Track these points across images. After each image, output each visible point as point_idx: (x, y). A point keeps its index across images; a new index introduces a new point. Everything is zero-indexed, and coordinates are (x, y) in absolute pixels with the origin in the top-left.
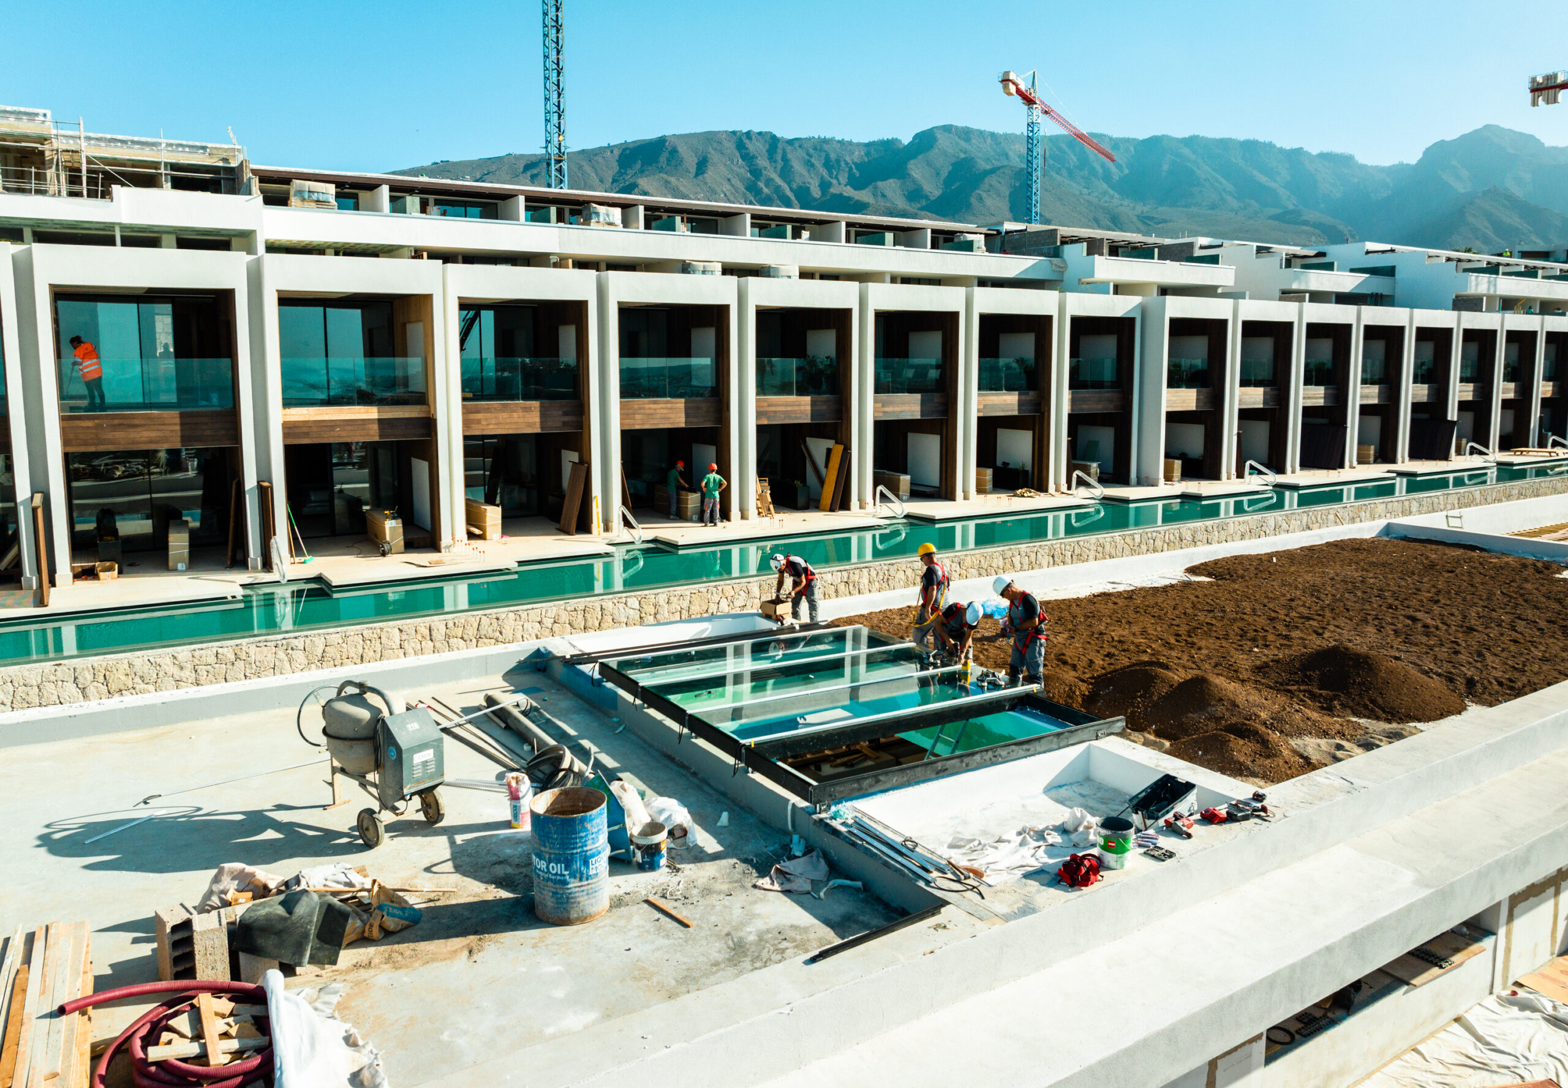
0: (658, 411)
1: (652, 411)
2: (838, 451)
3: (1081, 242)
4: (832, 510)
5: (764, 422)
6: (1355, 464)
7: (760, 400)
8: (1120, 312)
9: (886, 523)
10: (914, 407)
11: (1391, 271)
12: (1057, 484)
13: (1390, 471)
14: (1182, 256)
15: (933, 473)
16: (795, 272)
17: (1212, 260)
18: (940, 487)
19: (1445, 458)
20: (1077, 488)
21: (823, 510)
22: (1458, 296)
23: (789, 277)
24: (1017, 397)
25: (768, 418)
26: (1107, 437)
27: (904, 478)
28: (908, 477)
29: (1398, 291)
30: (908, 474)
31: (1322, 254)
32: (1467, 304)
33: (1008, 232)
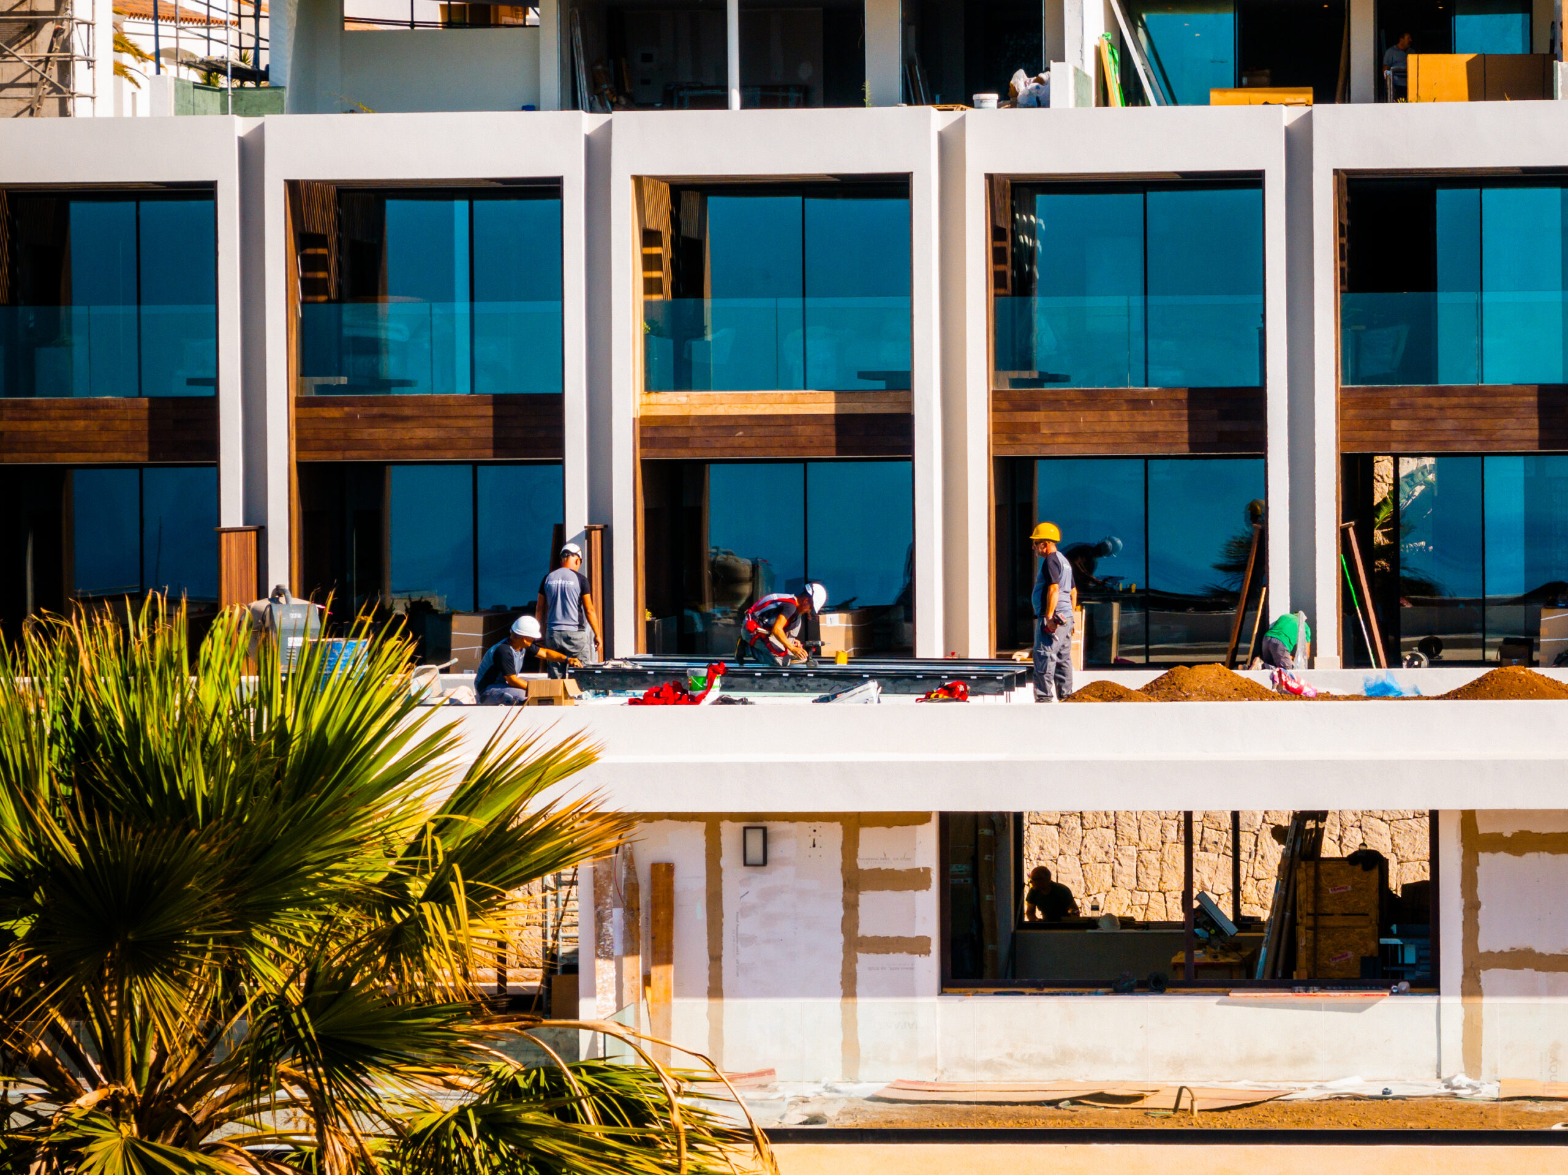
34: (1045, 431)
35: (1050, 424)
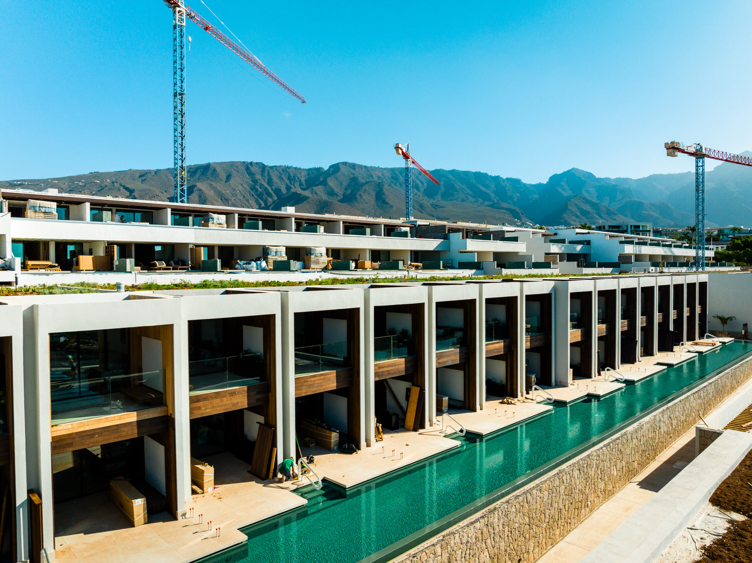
0: (316, 382)
1: (312, 383)
2: (415, 391)
3: (460, 232)
4: (415, 430)
5: (377, 379)
6: (640, 359)
7: (375, 365)
8: (546, 291)
9: (458, 443)
10: (453, 358)
11: (588, 243)
12: (522, 392)
13: (658, 364)
14: (500, 236)
15: (459, 393)
16: (324, 251)
17: (515, 239)
18: (464, 402)
19: (671, 350)
20: (533, 394)
21: (408, 430)
22: (620, 254)
23: (321, 254)
24: (502, 344)
25: (379, 376)
26: (536, 357)
27: (446, 399)
28: (447, 398)
29: (592, 252)
30: (446, 396)
31: (556, 234)
32: (625, 259)
33: (419, 226)
34: (203, 409)
35: (205, 406)
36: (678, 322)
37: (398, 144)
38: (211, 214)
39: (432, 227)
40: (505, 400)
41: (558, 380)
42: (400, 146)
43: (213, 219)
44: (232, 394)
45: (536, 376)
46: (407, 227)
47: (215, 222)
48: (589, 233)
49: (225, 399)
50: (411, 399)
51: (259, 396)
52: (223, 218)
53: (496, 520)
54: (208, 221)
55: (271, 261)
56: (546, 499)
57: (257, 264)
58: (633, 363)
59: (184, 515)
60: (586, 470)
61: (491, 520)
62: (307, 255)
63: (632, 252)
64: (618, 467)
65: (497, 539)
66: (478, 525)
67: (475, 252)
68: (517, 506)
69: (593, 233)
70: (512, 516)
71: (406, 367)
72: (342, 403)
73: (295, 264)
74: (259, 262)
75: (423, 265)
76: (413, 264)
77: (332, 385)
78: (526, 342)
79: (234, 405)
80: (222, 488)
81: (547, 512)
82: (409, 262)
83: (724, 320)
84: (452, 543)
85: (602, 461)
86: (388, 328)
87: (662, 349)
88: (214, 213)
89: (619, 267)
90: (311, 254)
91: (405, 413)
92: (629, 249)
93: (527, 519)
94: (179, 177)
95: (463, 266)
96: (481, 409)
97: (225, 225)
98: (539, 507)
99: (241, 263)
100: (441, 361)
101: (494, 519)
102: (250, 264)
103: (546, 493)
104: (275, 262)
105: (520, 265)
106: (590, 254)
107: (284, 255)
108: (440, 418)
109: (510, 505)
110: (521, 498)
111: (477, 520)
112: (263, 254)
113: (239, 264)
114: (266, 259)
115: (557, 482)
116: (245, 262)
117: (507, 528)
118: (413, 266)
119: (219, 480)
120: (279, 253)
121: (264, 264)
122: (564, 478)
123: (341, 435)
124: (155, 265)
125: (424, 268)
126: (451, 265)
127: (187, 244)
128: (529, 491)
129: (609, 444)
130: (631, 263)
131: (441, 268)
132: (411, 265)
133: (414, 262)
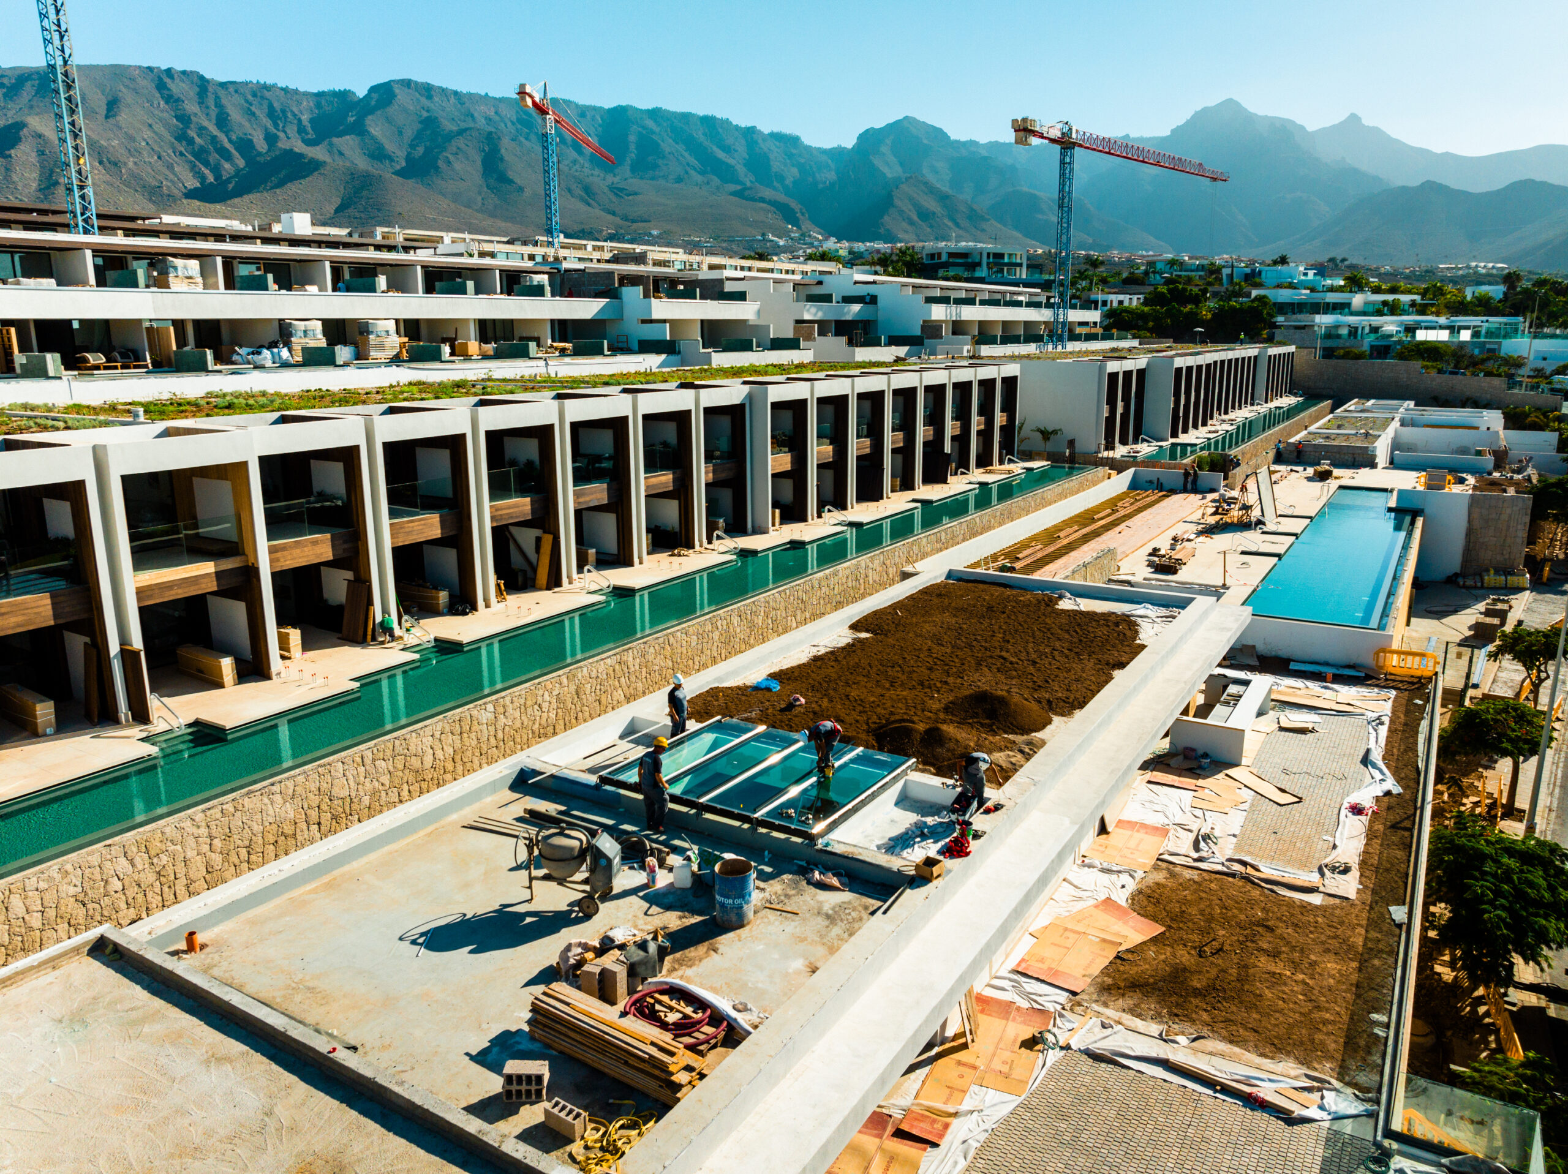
2: (548, 539)
3: (638, 285)
4: (548, 588)
5: (495, 524)
6: (890, 494)
7: (491, 507)
8: (736, 401)
9: (603, 598)
10: (599, 496)
11: (873, 300)
12: (701, 541)
13: (914, 501)
14: (714, 291)
15: (611, 544)
16: (391, 326)
17: (741, 296)
18: (618, 555)
19: (945, 481)
20: (716, 543)
21: (541, 589)
22: (924, 321)
23: (387, 332)
24: (671, 476)
25: (497, 521)
26: (726, 496)
27: (592, 552)
28: (594, 550)
29: (881, 317)
30: (593, 547)
31: (820, 283)
32: (932, 330)
33: (566, 271)
34: (285, 560)
36: (962, 440)
37: (522, 86)
38: (171, 259)
39: (589, 273)
40: (676, 551)
41: (757, 525)
42: (528, 90)
43: (175, 268)
44: (315, 543)
45: (725, 521)
46: (544, 273)
47: (180, 273)
48: (874, 282)
49: (306, 549)
50: (542, 551)
51: (346, 546)
52: (194, 265)
53: (631, 659)
54: (167, 273)
55: (297, 348)
56: (694, 644)
57: (272, 353)
58: (877, 501)
59: (279, 674)
60: (749, 617)
61: (624, 658)
62: (361, 333)
63: (944, 318)
64: (798, 618)
65: (633, 679)
66: (608, 661)
67: (664, 321)
68: (657, 647)
69: (883, 283)
70: (651, 657)
71: (532, 509)
72: (450, 556)
73: (343, 353)
74: (276, 350)
75: (574, 347)
76: (555, 344)
77: (436, 533)
78: (707, 473)
79: (318, 556)
80: (311, 654)
81: (697, 659)
82: (549, 342)
83: (1046, 435)
84: (580, 675)
85: (774, 609)
86: (507, 458)
87: (928, 479)
88: (175, 256)
89: (922, 344)
90: (369, 333)
91: (534, 569)
92: (938, 312)
93: (670, 664)
94: (73, 170)
95: (647, 347)
96: (641, 563)
97: (200, 280)
98: (685, 651)
99: (243, 351)
100: (581, 500)
101: (629, 657)
102: (259, 353)
103: (695, 637)
104: (305, 350)
105: (745, 346)
106: (875, 322)
107: (320, 336)
108: (581, 576)
109: (647, 646)
110: (661, 640)
111: (609, 657)
112: (281, 336)
113: (238, 354)
114: (288, 344)
115: (709, 627)
116: (251, 350)
117: (644, 670)
118: (556, 349)
119: (307, 646)
120: (310, 333)
121: (285, 353)
122: (719, 624)
123: (451, 596)
124: (86, 360)
125: (578, 352)
126: (624, 345)
127: (139, 321)
128: (672, 634)
129: (784, 590)
130: (941, 337)
131: (606, 352)
132: (552, 346)
133: (560, 341)
